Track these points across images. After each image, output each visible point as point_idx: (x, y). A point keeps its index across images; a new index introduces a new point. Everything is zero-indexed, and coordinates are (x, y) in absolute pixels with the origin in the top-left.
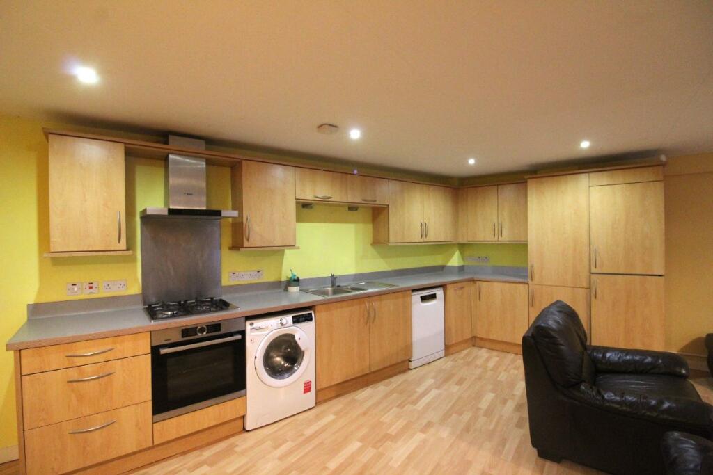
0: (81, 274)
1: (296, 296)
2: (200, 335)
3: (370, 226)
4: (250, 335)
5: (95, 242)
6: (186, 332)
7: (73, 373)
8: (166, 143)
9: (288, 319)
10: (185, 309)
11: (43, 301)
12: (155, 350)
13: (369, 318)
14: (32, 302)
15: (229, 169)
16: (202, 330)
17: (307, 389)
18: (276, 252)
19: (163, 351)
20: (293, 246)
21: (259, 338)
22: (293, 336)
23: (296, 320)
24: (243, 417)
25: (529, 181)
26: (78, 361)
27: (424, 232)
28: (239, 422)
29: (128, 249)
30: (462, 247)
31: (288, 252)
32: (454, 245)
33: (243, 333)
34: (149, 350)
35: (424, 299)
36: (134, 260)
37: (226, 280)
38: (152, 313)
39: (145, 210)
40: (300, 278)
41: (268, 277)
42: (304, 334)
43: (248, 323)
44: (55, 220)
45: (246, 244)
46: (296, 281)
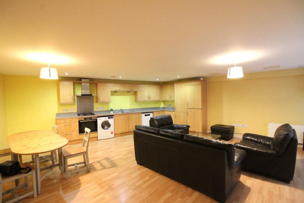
0: (66, 108)
1: (112, 113)
2: (87, 119)
3: (134, 97)
4: (98, 120)
5: (68, 101)
6: (85, 119)
7: (65, 124)
8: (81, 81)
9: (107, 118)
10: (85, 114)
11: (59, 112)
12: (79, 121)
13: (128, 119)
14: (57, 113)
15: (95, 84)
16: (88, 119)
17: (112, 133)
18: (108, 103)
19: (81, 122)
20: (110, 102)
21: (100, 121)
22: (108, 121)
23: (109, 118)
24: (97, 137)
25: (175, 84)
26: (66, 122)
27: (149, 98)
28: (97, 138)
29: (74, 103)
30: (164, 102)
31: (110, 103)
32: (161, 101)
33: (97, 120)
34: (78, 121)
35: (146, 115)
36: (75, 105)
37: (95, 110)
38: (79, 115)
39: (77, 95)
40: (113, 109)
41: (105, 109)
42: (111, 121)
43: (98, 118)
44: (61, 97)
45: (98, 101)
46: (112, 110)
